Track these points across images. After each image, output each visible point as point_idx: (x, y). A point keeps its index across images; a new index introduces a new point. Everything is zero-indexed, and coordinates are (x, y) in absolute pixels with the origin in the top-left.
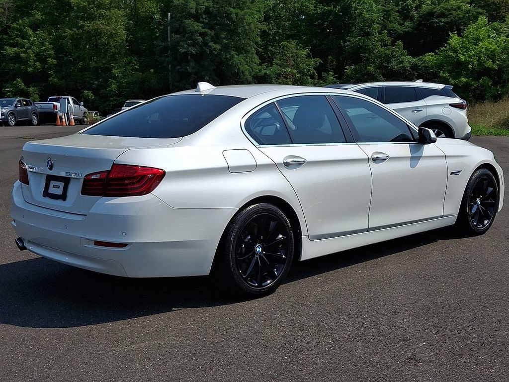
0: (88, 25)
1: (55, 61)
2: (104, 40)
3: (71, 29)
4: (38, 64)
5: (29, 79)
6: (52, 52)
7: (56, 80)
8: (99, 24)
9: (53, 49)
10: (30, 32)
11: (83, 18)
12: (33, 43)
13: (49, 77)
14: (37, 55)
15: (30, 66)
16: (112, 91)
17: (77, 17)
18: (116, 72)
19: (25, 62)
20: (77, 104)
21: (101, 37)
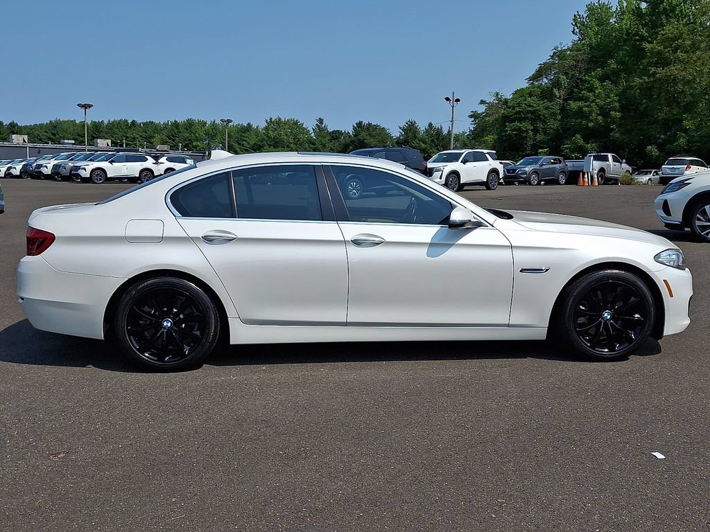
0: (661, 72)
1: (619, 114)
2: (680, 87)
3: (641, 79)
4: (600, 118)
5: (589, 135)
6: (617, 104)
7: (617, 135)
8: (674, 70)
9: (618, 101)
10: (597, 83)
11: (656, 65)
12: (598, 96)
13: (611, 132)
14: (601, 108)
15: (591, 121)
16: (680, 146)
17: (650, 64)
18: (687, 124)
19: (586, 116)
20: (618, 161)
21: (676, 84)
